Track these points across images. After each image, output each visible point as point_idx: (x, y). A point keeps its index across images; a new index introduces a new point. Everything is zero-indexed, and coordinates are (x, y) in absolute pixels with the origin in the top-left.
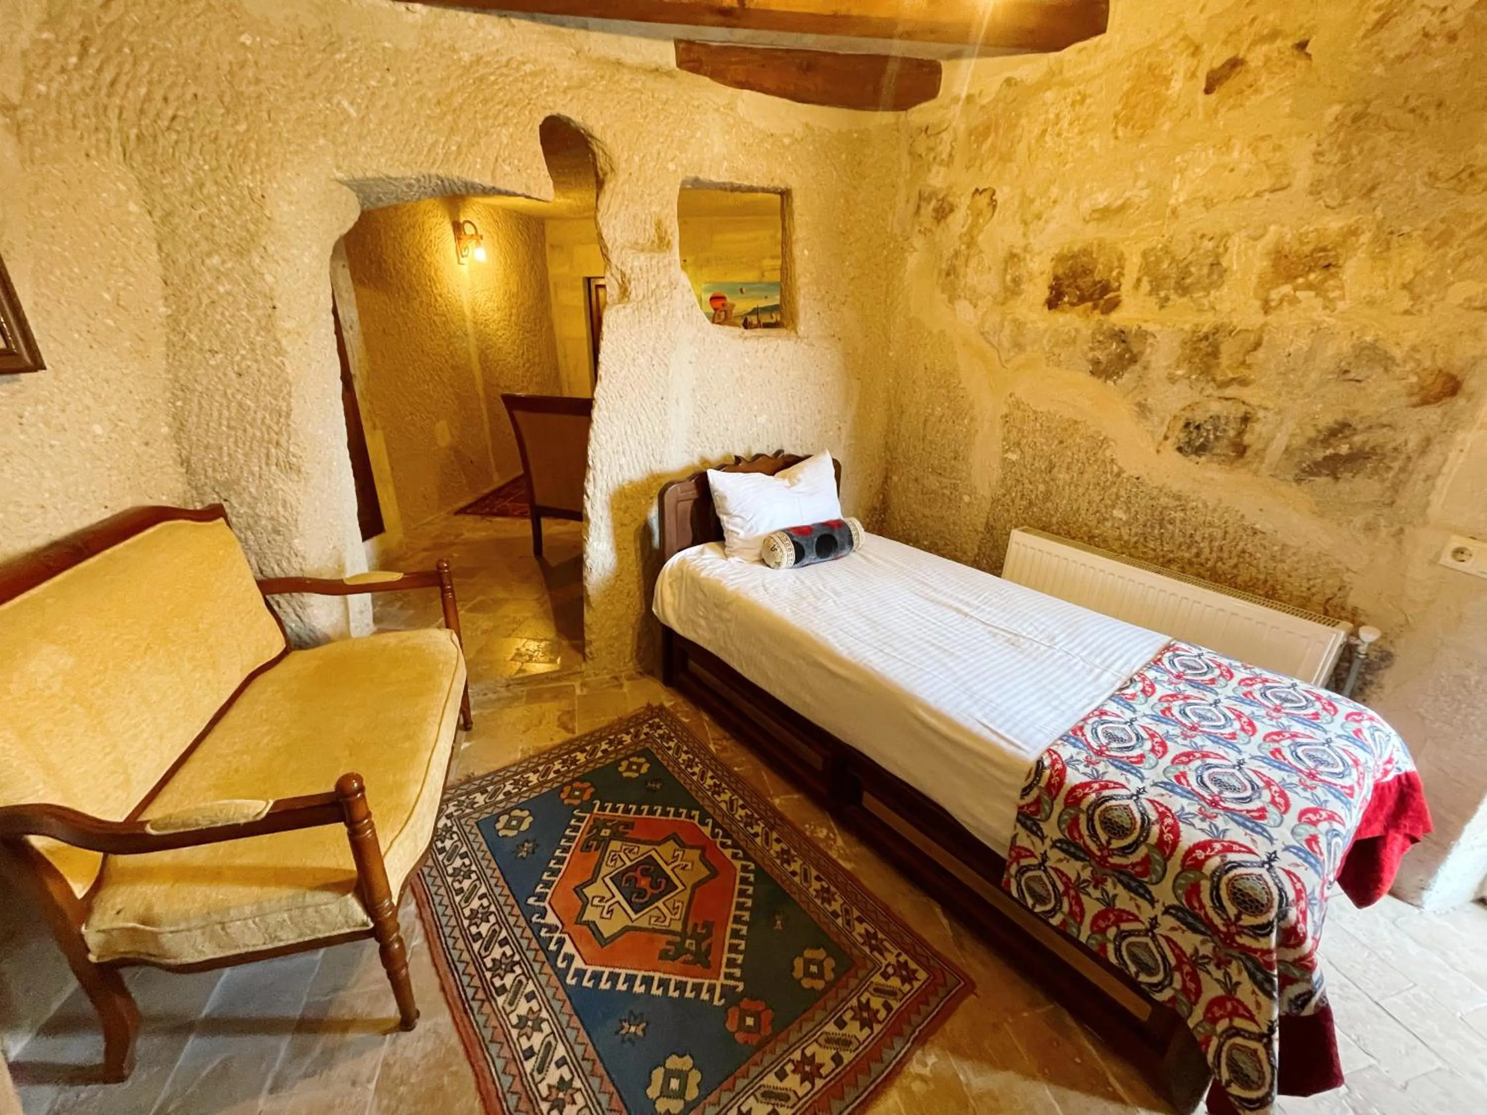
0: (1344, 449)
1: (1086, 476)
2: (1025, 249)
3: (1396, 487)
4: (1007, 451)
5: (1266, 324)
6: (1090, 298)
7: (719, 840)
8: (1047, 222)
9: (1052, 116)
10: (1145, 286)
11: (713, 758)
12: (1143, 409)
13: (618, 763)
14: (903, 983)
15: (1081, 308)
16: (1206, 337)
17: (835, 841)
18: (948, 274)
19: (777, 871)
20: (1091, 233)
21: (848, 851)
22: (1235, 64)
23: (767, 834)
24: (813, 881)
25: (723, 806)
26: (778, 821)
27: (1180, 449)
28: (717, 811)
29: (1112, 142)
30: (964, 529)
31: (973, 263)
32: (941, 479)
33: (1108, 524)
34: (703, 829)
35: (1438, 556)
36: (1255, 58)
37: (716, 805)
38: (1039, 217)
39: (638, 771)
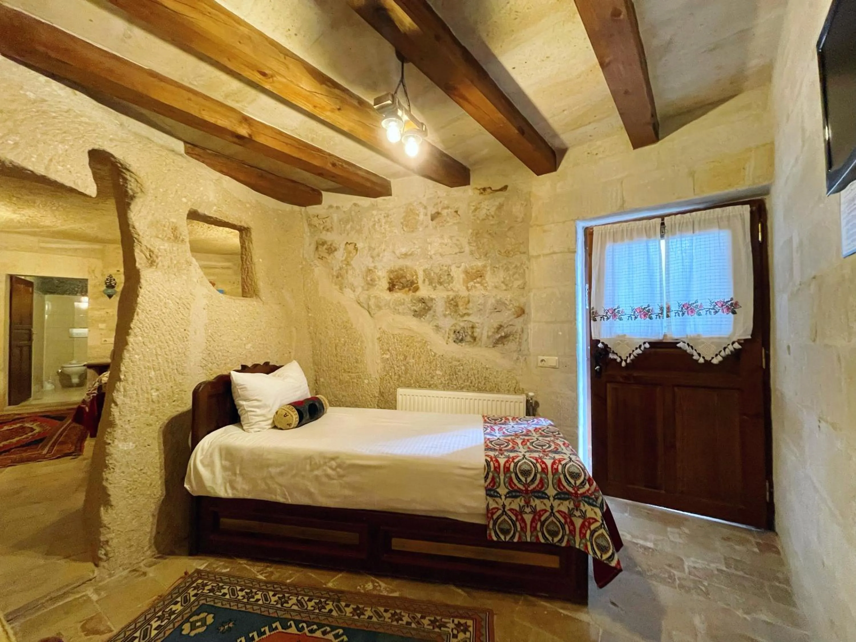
0: (503, 334)
1: (421, 359)
2: (375, 267)
3: (520, 344)
4: (383, 354)
5: (469, 294)
6: (407, 286)
7: (306, 630)
8: (382, 257)
9: (377, 220)
10: (427, 282)
11: (266, 583)
12: (438, 328)
13: (180, 628)
14: (465, 633)
15: (404, 291)
16: (452, 300)
17: (380, 586)
18: (337, 277)
19: (359, 624)
20: (401, 263)
21: (391, 587)
22: (438, 213)
23: (337, 606)
24: (385, 614)
25: (295, 607)
26: (340, 595)
27: (454, 341)
28: (293, 614)
29: (402, 232)
30: (368, 397)
31: (350, 272)
32: (350, 374)
33: (435, 378)
34: (289, 631)
35: (537, 364)
36: (444, 212)
37: (289, 610)
38: (378, 255)
39: (204, 624)
